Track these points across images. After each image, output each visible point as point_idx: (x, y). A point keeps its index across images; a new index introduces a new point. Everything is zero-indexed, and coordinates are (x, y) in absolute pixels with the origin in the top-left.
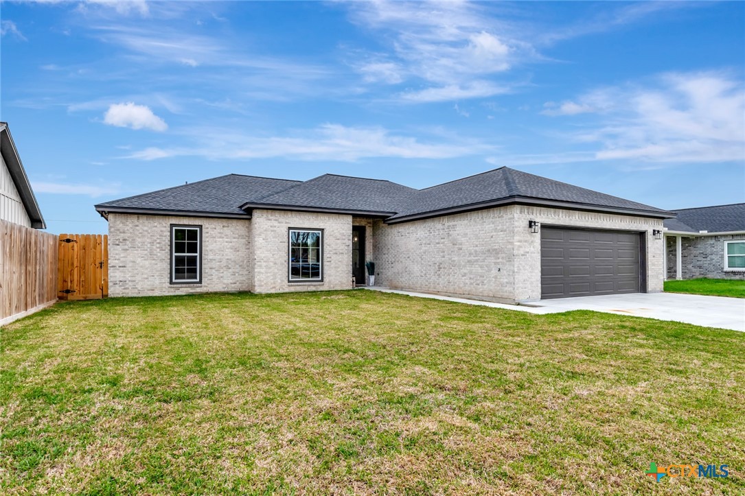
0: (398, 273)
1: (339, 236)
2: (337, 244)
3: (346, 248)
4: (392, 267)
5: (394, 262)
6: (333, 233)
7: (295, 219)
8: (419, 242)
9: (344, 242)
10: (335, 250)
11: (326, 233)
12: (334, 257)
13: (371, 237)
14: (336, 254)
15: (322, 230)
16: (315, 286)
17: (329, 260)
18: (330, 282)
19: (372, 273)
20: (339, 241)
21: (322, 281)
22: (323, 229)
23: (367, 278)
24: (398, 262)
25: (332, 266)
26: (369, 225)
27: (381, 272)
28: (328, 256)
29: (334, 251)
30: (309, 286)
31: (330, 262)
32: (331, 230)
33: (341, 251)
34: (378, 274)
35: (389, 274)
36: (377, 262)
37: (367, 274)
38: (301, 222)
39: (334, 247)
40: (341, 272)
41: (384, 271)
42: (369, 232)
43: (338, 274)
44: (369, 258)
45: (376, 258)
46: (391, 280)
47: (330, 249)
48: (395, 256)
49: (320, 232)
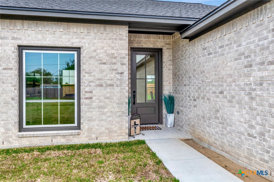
0: (204, 117)
1: (105, 59)
2: (102, 71)
3: (118, 76)
4: (195, 106)
5: (198, 98)
6: (95, 54)
7: (29, 32)
8: (244, 61)
9: (115, 67)
10: (100, 80)
11: (84, 53)
12: (97, 92)
13: (171, 63)
14: (101, 86)
15: (78, 49)
16: (64, 136)
17: (88, 95)
18: (90, 130)
19: (171, 111)
20: (105, 66)
21: (79, 127)
22: (80, 48)
23: (164, 116)
24: (203, 98)
25: (94, 104)
26: (167, 46)
27: (182, 111)
28: (87, 89)
29: (98, 82)
30: (54, 136)
31: (91, 98)
32: (93, 48)
33: (109, 82)
34: (178, 113)
35: (191, 115)
36: (177, 95)
37: (164, 111)
38: (40, 36)
39: (98, 76)
40: (109, 114)
41: (184, 109)
42: (167, 56)
43: (104, 117)
44: (167, 90)
45: (176, 91)
46: (193, 126)
47: (91, 78)
48: (199, 88)
49: (75, 53)
